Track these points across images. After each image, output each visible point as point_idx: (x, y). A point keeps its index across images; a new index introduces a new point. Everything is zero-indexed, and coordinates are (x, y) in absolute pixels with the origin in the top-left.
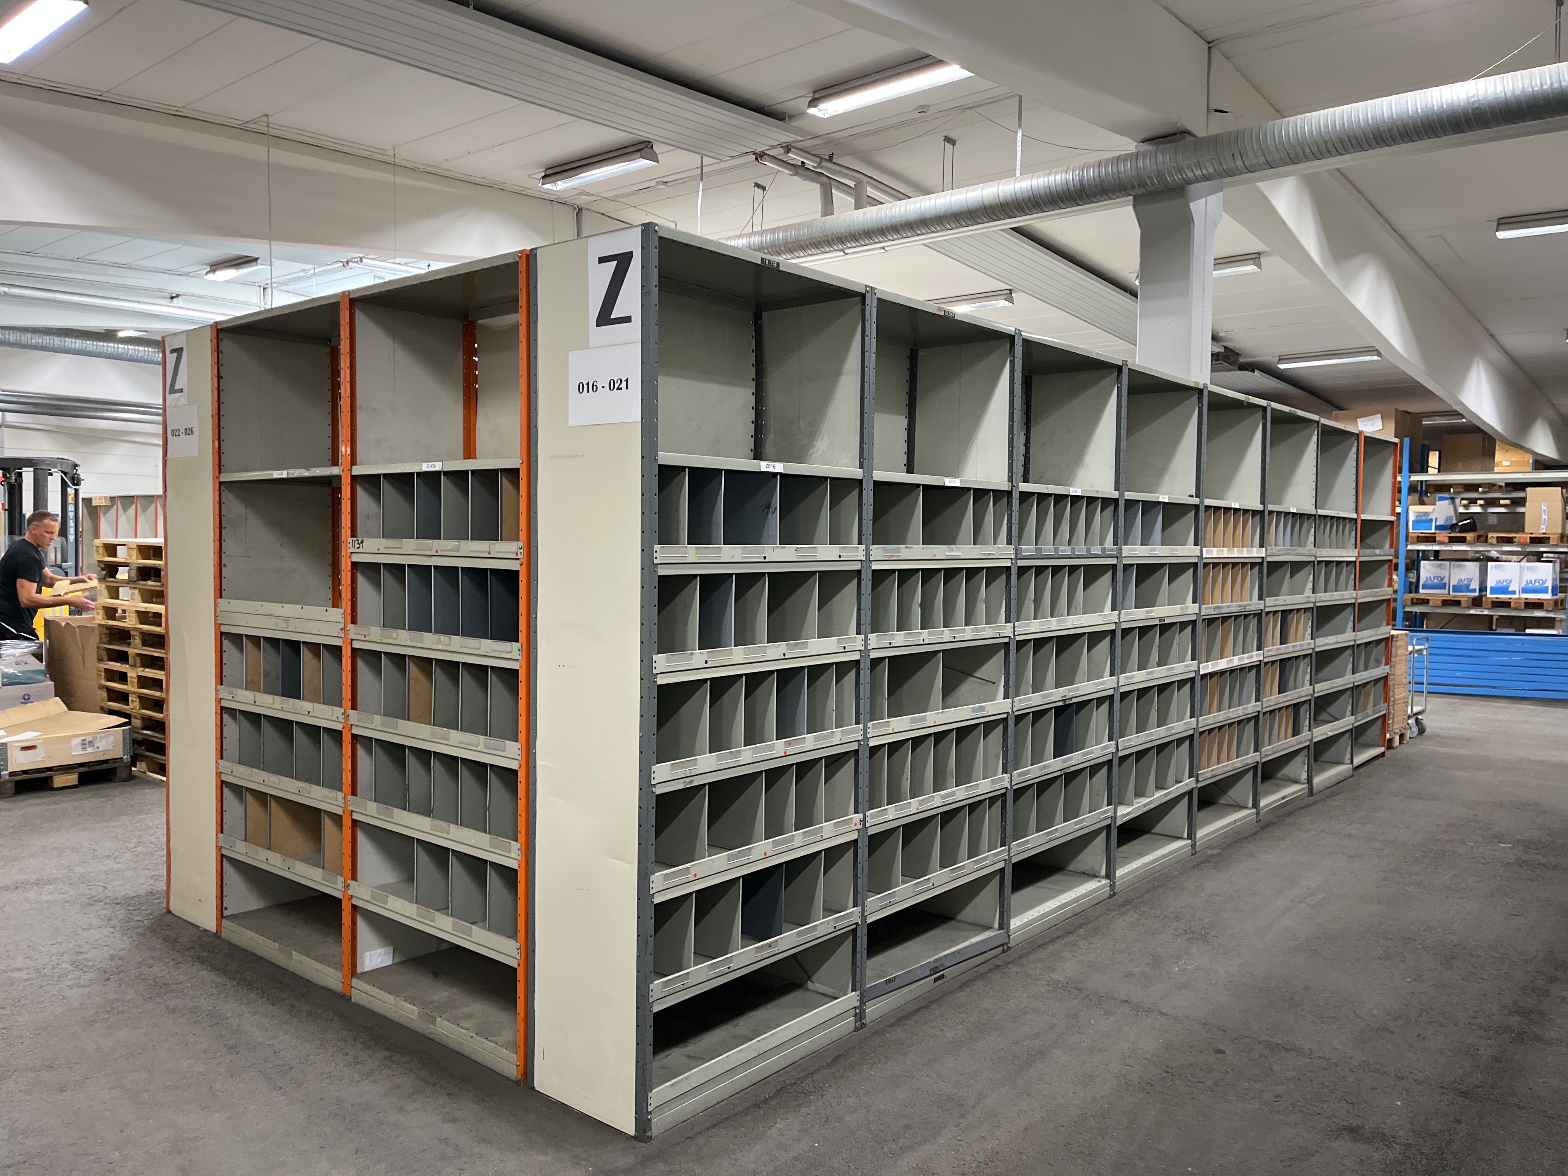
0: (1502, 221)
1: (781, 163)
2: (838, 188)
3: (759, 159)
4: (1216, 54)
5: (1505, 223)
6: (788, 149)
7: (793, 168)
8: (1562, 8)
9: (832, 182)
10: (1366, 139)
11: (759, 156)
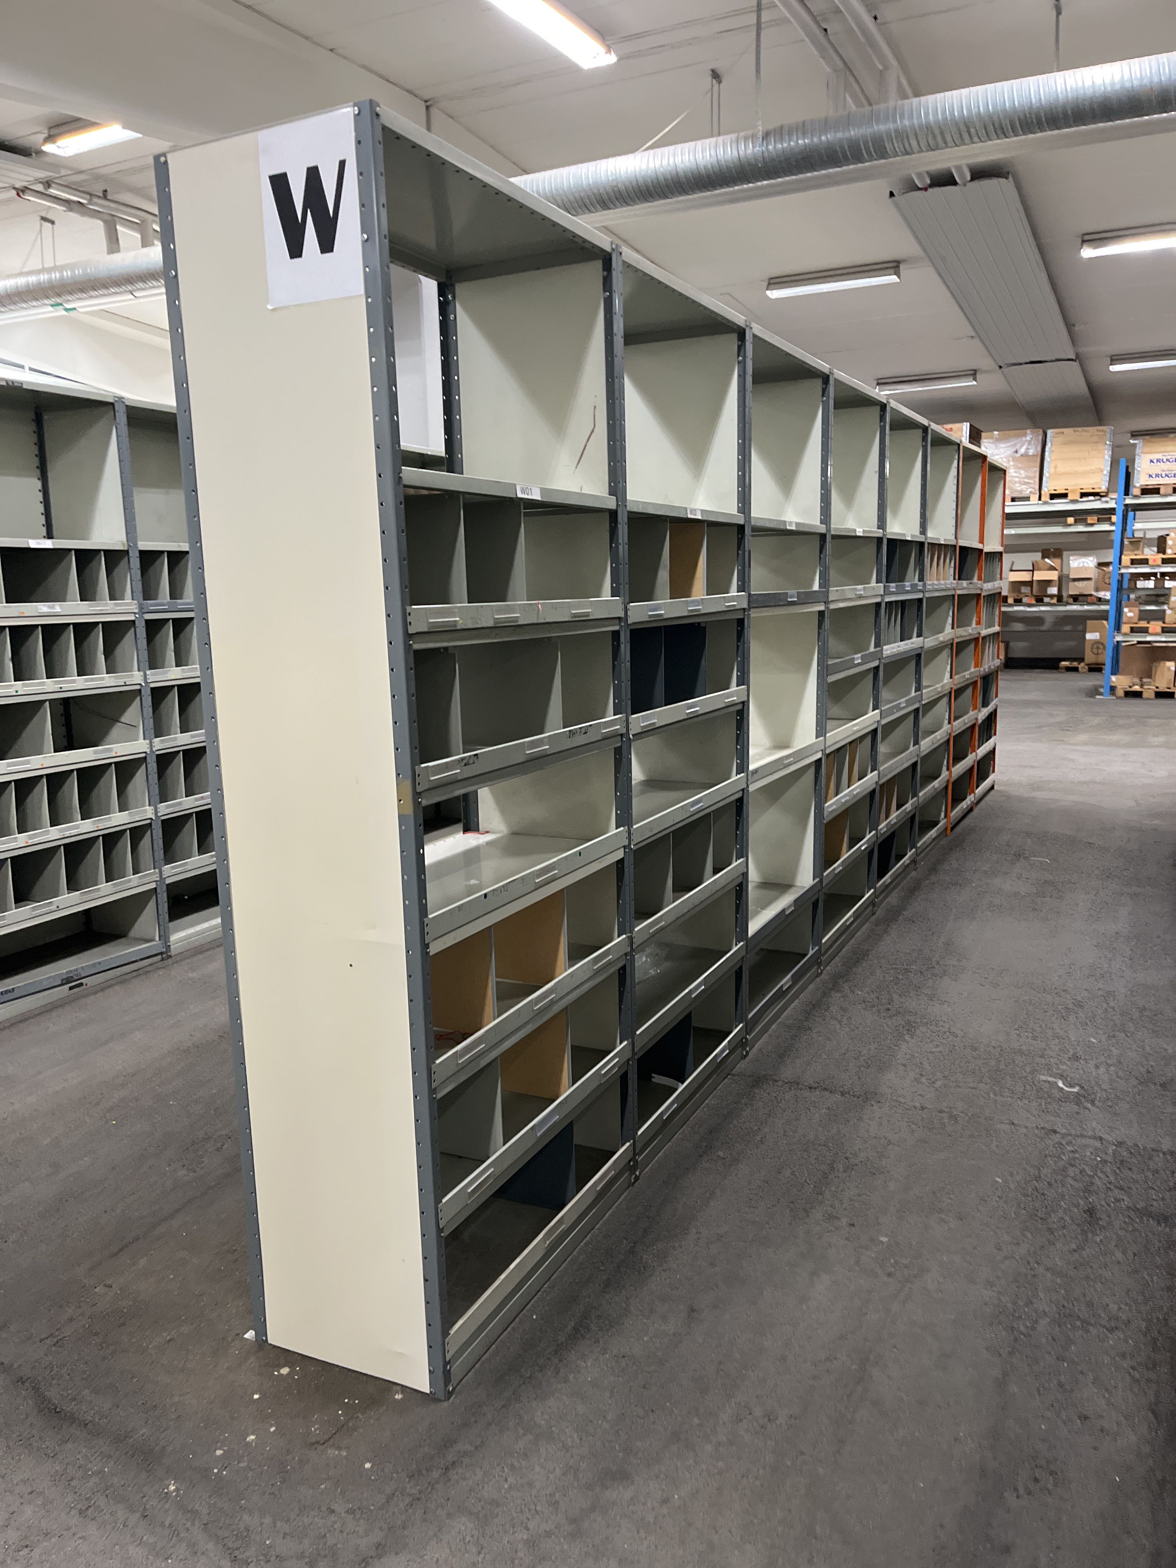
0: (772, 281)
1: (51, 199)
2: (123, 225)
3: (21, 194)
4: (434, 111)
5: (775, 282)
6: (48, 184)
7: (67, 204)
8: (721, 85)
9: (116, 219)
10: (610, 199)
11: (21, 191)
